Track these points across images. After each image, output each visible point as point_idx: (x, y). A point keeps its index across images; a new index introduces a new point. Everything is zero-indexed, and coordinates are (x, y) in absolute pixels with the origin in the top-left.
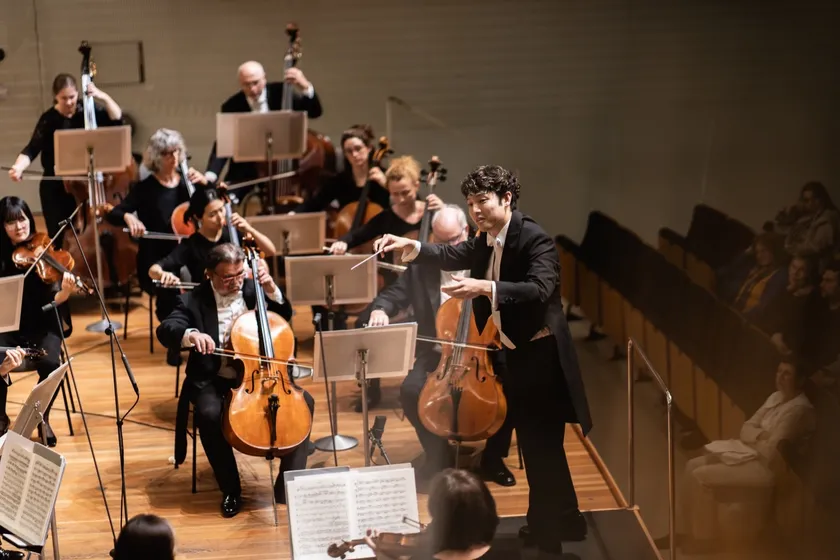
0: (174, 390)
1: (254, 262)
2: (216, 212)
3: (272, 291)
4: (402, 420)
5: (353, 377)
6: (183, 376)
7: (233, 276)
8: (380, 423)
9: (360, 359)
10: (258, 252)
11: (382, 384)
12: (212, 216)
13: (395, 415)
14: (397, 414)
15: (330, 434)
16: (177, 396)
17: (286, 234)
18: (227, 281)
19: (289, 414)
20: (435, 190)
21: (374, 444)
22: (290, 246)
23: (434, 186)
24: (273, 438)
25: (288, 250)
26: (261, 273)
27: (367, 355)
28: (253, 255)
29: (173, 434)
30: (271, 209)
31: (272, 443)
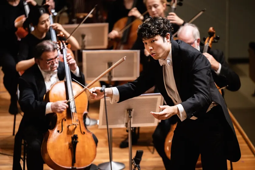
0: (12, 131)
1: (64, 51)
2: (45, 21)
3: (75, 69)
4: (153, 153)
5: (123, 126)
6: (18, 122)
7: (53, 59)
8: (139, 155)
9: (128, 114)
10: (67, 44)
11: (141, 131)
12: (42, 24)
13: (148, 150)
14: (149, 150)
15: (108, 160)
16: (14, 134)
17: (83, 36)
18: (49, 63)
19: (83, 147)
20: (176, 11)
21: (135, 167)
22: (86, 43)
23: (175, 9)
24: (74, 161)
25: (84, 46)
26: (69, 58)
27: (132, 113)
28: (64, 46)
29: (12, 158)
30: (74, 20)
31: (73, 165)
